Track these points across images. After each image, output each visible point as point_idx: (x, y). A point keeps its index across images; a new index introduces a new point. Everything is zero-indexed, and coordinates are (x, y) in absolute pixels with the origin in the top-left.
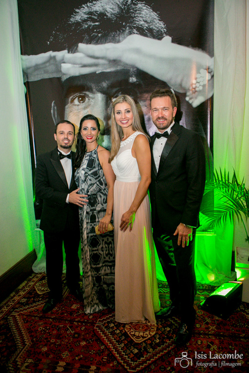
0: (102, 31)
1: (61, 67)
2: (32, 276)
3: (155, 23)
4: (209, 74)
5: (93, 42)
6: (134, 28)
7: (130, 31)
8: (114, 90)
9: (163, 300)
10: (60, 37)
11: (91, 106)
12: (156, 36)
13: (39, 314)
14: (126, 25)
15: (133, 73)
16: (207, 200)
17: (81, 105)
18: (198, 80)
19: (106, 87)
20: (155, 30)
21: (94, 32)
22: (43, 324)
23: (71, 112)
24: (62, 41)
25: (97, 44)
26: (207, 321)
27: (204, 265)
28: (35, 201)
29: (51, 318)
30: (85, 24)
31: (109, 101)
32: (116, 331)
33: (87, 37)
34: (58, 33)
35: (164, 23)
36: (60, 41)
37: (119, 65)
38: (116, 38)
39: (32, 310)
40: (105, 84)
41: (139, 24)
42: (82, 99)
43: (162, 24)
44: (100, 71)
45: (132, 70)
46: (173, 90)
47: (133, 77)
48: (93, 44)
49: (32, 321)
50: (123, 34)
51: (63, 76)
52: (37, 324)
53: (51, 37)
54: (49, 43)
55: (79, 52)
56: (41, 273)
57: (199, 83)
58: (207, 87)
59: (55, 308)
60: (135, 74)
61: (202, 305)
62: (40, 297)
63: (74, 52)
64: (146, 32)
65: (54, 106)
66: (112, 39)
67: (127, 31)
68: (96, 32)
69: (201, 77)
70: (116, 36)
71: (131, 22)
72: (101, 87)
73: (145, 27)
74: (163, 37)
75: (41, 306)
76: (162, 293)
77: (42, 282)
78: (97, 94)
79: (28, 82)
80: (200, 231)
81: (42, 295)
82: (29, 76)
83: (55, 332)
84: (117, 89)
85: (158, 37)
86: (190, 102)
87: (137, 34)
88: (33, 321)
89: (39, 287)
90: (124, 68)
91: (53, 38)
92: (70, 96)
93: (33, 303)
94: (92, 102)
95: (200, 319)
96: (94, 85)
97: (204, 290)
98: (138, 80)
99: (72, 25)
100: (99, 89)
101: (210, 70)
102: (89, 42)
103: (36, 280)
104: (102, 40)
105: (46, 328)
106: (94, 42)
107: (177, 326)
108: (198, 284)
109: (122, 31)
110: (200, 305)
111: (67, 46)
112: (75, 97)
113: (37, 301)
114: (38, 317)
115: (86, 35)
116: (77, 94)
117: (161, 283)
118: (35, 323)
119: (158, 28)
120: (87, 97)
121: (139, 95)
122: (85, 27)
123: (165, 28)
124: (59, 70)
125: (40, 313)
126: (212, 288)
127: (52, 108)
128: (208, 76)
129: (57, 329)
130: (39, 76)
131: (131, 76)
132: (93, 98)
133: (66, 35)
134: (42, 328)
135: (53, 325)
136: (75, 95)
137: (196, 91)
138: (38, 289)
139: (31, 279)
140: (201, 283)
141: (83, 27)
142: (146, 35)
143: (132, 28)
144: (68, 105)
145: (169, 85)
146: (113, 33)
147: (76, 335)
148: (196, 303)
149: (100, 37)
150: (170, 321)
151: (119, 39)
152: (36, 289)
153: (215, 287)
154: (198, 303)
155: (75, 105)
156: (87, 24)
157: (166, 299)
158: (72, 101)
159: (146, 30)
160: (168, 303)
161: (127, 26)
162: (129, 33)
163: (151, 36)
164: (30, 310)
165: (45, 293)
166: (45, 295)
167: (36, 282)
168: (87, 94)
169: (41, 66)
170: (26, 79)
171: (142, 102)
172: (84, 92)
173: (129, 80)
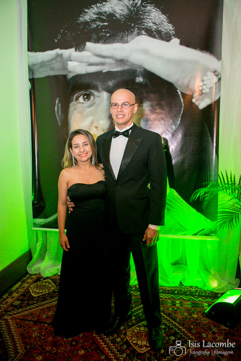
0: (110, 31)
1: (67, 64)
2: (27, 278)
3: (164, 25)
4: (216, 77)
5: (100, 41)
6: (143, 29)
7: (138, 32)
9: (165, 306)
10: (69, 35)
11: (96, 104)
12: (164, 37)
13: (33, 318)
14: (134, 26)
15: (140, 73)
16: (211, 203)
17: (85, 103)
18: (205, 82)
19: (112, 86)
20: (164, 32)
21: (102, 32)
22: (38, 330)
23: (76, 109)
24: (70, 39)
25: (104, 44)
26: (214, 331)
27: (206, 270)
28: (33, 199)
29: (47, 323)
30: (94, 24)
32: (117, 339)
33: (95, 36)
34: (66, 31)
35: (172, 26)
36: (68, 39)
37: (126, 65)
38: (124, 38)
39: (26, 314)
40: (111, 83)
41: (147, 26)
42: (87, 97)
43: (171, 26)
44: (107, 70)
45: (139, 71)
46: (180, 91)
47: (140, 77)
48: (101, 43)
49: (25, 326)
50: (131, 35)
51: (69, 74)
52: (31, 329)
53: (59, 35)
54: (56, 40)
55: (86, 51)
56: (35, 275)
57: (206, 85)
58: (214, 89)
59: (51, 312)
60: (142, 74)
61: (207, 313)
62: (35, 299)
63: (82, 51)
64: (155, 34)
65: (58, 104)
66: (120, 39)
67: (136, 32)
68: (104, 32)
69: (208, 79)
70: (124, 36)
71: (140, 24)
72: (107, 85)
73: (154, 29)
74: (171, 39)
75: (36, 310)
76: (164, 298)
77: (37, 284)
78: (103, 93)
79: (33, 79)
80: (203, 235)
81: (37, 298)
82: (35, 72)
83: (50, 339)
85: (166, 39)
86: (197, 103)
87: (145, 35)
88: (27, 326)
89: (34, 289)
90: (131, 68)
91: (61, 36)
92: (76, 94)
93: (27, 306)
94: (97, 100)
95: (205, 328)
96: (100, 84)
97: (207, 297)
98: (145, 80)
99: (81, 25)
100: (105, 87)
101: (217, 73)
102: (97, 41)
104: (110, 40)
105: (41, 334)
106: (103, 41)
107: (182, 335)
108: (200, 290)
109: (130, 32)
110: (205, 312)
111: (75, 44)
112: (80, 95)
113: (31, 304)
114: (33, 321)
115: (94, 35)
116: (82, 92)
118: (29, 328)
119: (166, 30)
120: (92, 96)
121: (145, 95)
122: (94, 27)
123: (173, 30)
124: (65, 68)
125: (35, 317)
126: (215, 295)
127: (56, 105)
128: (215, 79)
129: (53, 335)
130: (45, 73)
131: (138, 76)
132: (98, 97)
133: (74, 33)
134: (36, 333)
135: (48, 331)
136: (80, 93)
137: (202, 93)
138: (32, 291)
139: (25, 280)
140: (203, 289)
142: (154, 37)
143: (141, 29)
144: (73, 102)
145: (176, 86)
146: (122, 34)
147: (74, 343)
148: (200, 310)
149: (108, 37)
150: (174, 329)
151: (128, 40)
152: (31, 291)
153: (218, 294)
154: (202, 311)
155: (80, 103)
156: (96, 24)
157: (168, 305)
158: (77, 99)
159: (154, 32)
160: (171, 310)
161: (136, 27)
162: (137, 34)
163: (159, 38)
164: (23, 313)
165: (40, 296)
166: (40, 298)
167: (31, 283)
168: (92, 92)
169: (48, 63)
170: (32, 75)
171: (148, 102)
172: (90, 91)
173: (136, 80)
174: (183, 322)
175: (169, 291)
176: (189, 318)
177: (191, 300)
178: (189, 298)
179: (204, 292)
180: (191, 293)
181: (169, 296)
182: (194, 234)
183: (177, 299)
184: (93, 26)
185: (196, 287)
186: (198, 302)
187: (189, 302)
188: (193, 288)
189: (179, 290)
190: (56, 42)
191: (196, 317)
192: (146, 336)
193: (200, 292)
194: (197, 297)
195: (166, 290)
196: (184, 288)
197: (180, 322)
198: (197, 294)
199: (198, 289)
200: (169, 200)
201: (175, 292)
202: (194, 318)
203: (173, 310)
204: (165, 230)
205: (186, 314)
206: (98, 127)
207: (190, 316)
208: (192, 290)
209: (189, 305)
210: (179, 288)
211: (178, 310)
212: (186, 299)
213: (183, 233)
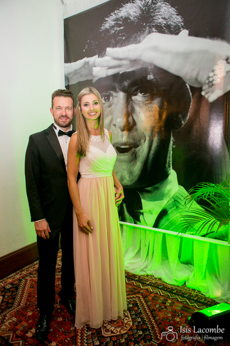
0: (126, 34)
1: (92, 70)
3: (173, 18)
4: (229, 65)
6: (153, 26)
7: (150, 30)
8: (134, 89)
9: (154, 302)
10: (93, 44)
11: (114, 104)
15: (151, 70)
17: (106, 103)
18: (216, 72)
19: (127, 86)
20: (173, 26)
21: (119, 36)
24: (94, 48)
25: (121, 47)
30: (113, 30)
31: (130, 99)
33: (113, 42)
34: (91, 41)
36: (93, 48)
37: (139, 64)
38: (137, 39)
40: (126, 84)
41: (157, 22)
42: (107, 98)
43: (180, 18)
44: (123, 72)
45: (150, 68)
46: (189, 85)
47: (151, 75)
48: (118, 47)
50: (143, 34)
51: (93, 79)
53: (86, 45)
54: (84, 50)
55: (107, 56)
57: (216, 75)
60: (153, 71)
63: (103, 56)
64: (164, 29)
66: (134, 40)
67: (147, 31)
68: (121, 36)
69: (219, 69)
70: (137, 37)
71: (151, 22)
72: (123, 86)
73: (163, 25)
74: (180, 32)
76: (159, 294)
78: (120, 93)
79: (68, 85)
82: (69, 80)
84: (136, 87)
85: (175, 32)
86: (206, 96)
87: (155, 32)
90: (143, 67)
94: (115, 100)
96: (117, 85)
97: (204, 304)
98: (155, 77)
99: (102, 33)
100: (121, 88)
102: (115, 46)
103: (59, 255)
104: (126, 43)
106: (119, 45)
107: (151, 333)
108: (202, 295)
109: (142, 32)
111: (98, 51)
112: (102, 96)
115: (113, 40)
116: (104, 93)
117: (163, 284)
119: (175, 23)
120: (111, 96)
121: (155, 92)
123: (182, 22)
124: (91, 73)
130: (76, 80)
131: (149, 73)
132: (116, 97)
133: (97, 42)
137: (213, 85)
140: (204, 295)
141: (111, 33)
142: (163, 32)
145: (185, 80)
146: (135, 35)
147: (59, 311)
149: (124, 40)
150: (148, 325)
151: (140, 39)
156: (114, 30)
157: (158, 302)
159: (164, 27)
160: (157, 307)
161: (147, 26)
162: (148, 33)
163: (168, 33)
165: (59, 268)
166: (59, 269)
167: (59, 257)
168: (111, 93)
169: (78, 71)
170: (68, 83)
171: (158, 99)
172: (109, 92)
173: (147, 78)
174: (161, 322)
175: (169, 288)
176: (169, 320)
177: (185, 303)
178: (184, 300)
179: (204, 299)
180: (189, 297)
181: (166, 293)
182: (203, 235)
183: (171, 299)
184: (112, 32)
185: (199, 292)
186: (191, 307)
187: (180, 304)
188: (195, 292)
189: (180, 290)
190: (84, 52)
191: (178, 321)
192: (118, 323)
193: (200, 298)
194: (192, 301)
195: (166, 288)
196: (186, 290)
197: (158, 321)
198: (195, 299)
199: (200, 294)
200: (178, 197)
201: (174, 291)
202: (175, 321)
203: (159, 307)
204: (173, 227)
205: (170, 315)
206: (116, 124)
207: (173, 318)
208: (193, 293)
209: (178, 307)
210: (181, 288)
211: (165, 309)
212: (180, 300)
213: (192, 233)
